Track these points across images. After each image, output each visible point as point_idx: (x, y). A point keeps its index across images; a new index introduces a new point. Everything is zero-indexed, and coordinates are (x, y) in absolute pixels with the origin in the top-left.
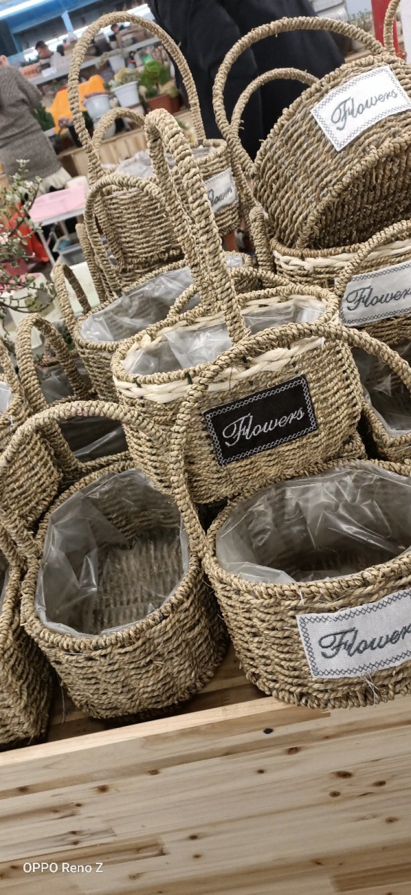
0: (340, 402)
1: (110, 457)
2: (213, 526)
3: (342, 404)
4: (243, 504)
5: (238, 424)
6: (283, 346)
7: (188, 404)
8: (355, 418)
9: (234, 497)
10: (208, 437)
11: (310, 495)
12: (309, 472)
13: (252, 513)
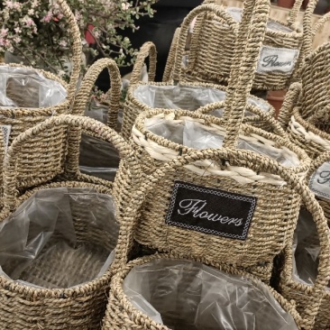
0: (271, 232)
1: (100, 180)
2: (135, 261)
3: (272, 235)
4: (165, 260)
5: (194, 202)
6: (254, 170)
7: (168, 166)
8: (276, 251)
9: (162, 252)
10: (169, 199)
11: (214, 284)
12: (223, 269)
13: (167, 270)
